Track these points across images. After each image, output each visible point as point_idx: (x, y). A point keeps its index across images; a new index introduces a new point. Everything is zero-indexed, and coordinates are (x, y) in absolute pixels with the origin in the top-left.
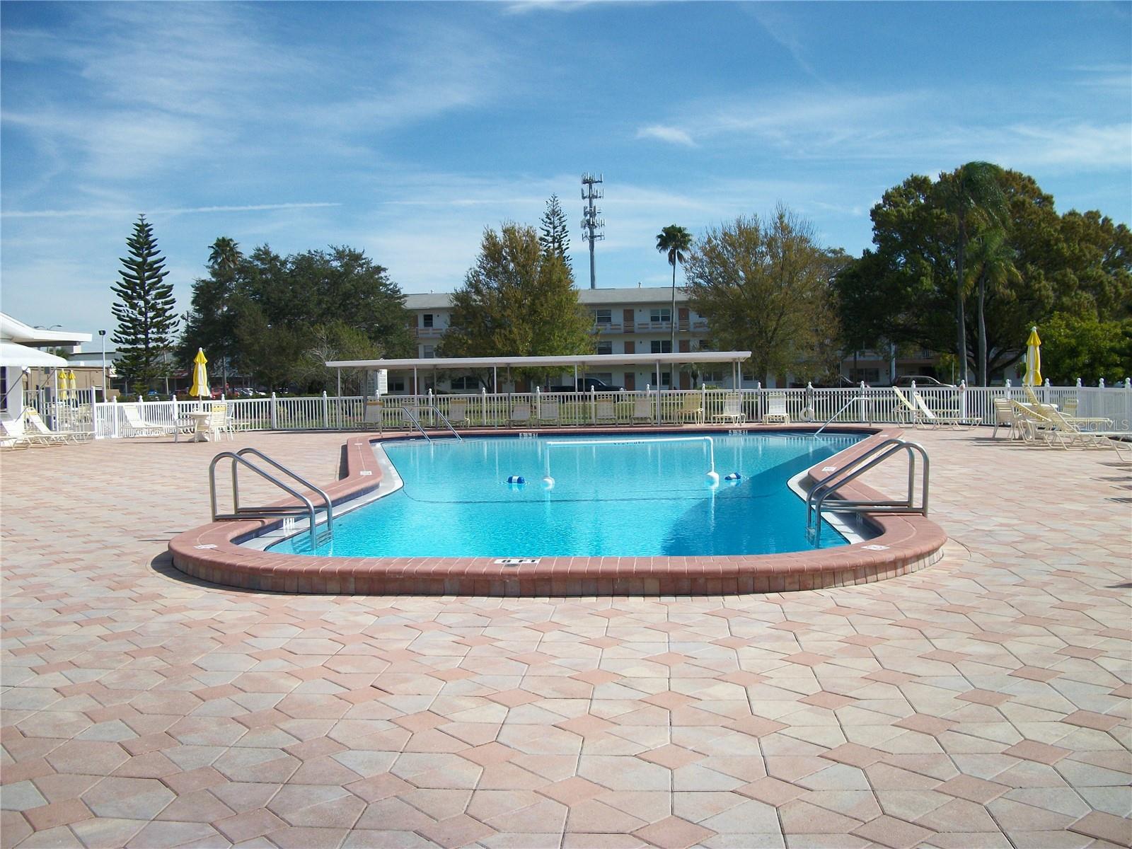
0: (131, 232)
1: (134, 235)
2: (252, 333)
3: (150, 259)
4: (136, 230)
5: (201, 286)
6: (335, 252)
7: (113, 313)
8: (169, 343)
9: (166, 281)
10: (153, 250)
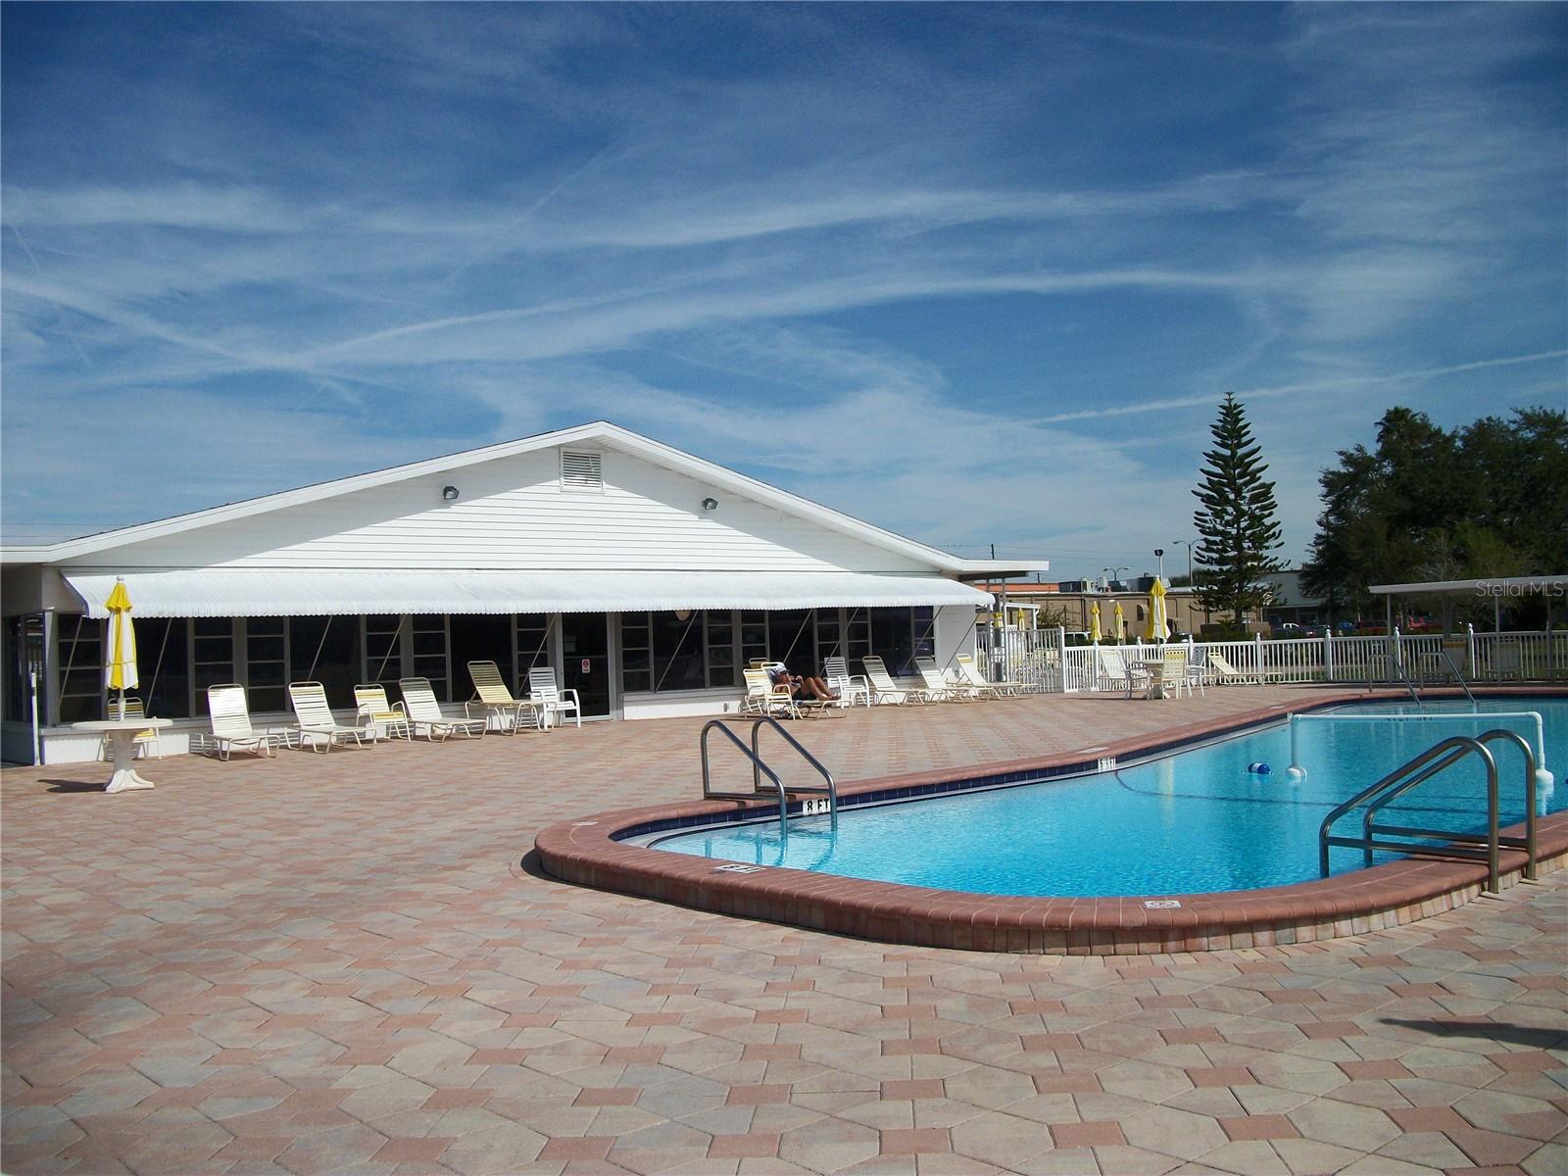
0: (1216, 417)
1: (1219, 421)
2: (1364, 545)
3: (1240, 452)
4: (1222, 413)
5: (1331, 480)
6: (1521, 417)
7: (1196, 524)
8: (1271, 561)
9: (1265, 477)
10: (1244, 439)
